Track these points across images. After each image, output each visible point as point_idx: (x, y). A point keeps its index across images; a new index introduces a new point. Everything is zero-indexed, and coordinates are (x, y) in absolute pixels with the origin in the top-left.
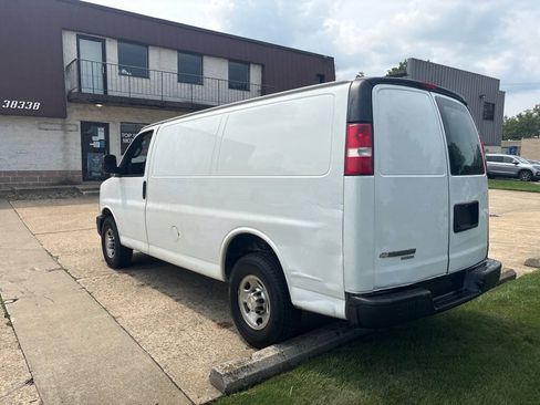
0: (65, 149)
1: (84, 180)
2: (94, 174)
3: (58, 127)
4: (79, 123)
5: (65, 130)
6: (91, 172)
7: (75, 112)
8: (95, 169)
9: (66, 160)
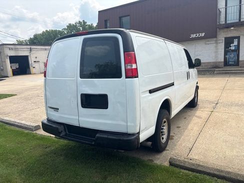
0: (216, 52)
1: (225, 66)
2: (230, 63)
3: (214, 42)
4: (224, 39)
5: (217, 43)
6: (229, 62)
7: (222, 34)
8: (231, 60)
9: (216, 57)
